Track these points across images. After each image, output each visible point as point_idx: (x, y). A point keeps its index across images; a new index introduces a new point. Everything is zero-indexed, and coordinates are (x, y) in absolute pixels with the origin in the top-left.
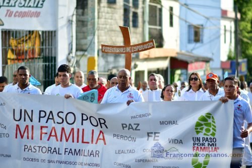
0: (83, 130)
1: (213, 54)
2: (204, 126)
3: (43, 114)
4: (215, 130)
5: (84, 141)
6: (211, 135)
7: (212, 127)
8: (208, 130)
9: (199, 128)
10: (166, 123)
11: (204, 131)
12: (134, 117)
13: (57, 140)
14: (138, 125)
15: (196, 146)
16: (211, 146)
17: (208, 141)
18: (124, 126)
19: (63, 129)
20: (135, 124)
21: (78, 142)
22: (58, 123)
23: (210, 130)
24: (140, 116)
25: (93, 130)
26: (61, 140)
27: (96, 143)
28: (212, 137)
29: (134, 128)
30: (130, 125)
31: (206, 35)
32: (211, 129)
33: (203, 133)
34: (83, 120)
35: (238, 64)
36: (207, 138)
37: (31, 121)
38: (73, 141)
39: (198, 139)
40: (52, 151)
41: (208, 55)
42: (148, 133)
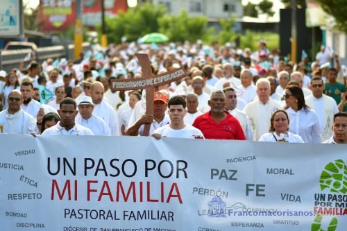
0: (148, 183)
2: (332, 179)
3: (89, 164)
5: (151, 198)
6: (341, 191)
7: (344, 180)
8: (337, 185)
9: (325, 180)
10: (276, 171)
11: (331, 186)
12: (231, 161)
13: (112, 200)
14: (235, 172)
15: (319, 206)
16: (340, 206)
17: (336, 199)
18: (215, 172)
19: (119, 183)
20: (230, 171)
21: (141, 200)
22: (111, 175)
23: (340, 185)
25: (162, 184)
26: (117, 200)
27: (168, 201)
29: (229, 176)
30: (224, 171)
32: (341, 182)
33: (330, 189)
34: (147, 169)
36: (335, 196)
37: (74, 174)
38: (135, 200)
39: (323, 197)
40: (106, 215)
42: (248, 185)
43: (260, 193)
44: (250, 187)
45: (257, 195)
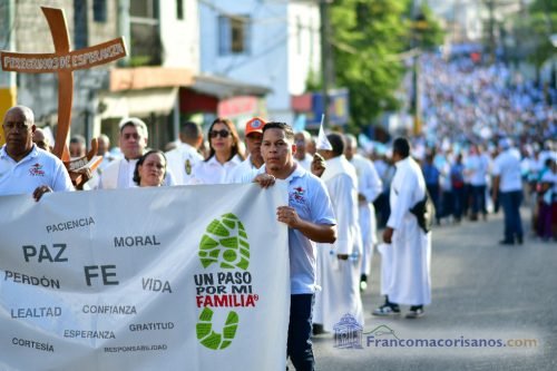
1: (273, 78)
4: (247, 255)
7: (240, 246)
8: (230, 256)
9: (209, 251)
10: (130, 242)
11: (220, 258)
12: (54, 229)
14: (64, 246)
15: (204, 294)
16: (240, 291)
17: (232, 280)
18: (30, 251)
20: (55, 246)
23: (235, 255)
24: (67, 226)
28: (242, 271)
29: (53, 256)
30: (44, 247)
31: (257, 37)
32: (237, 251)
33: (219, 264)
35: (329, 100)
36: (230, 274)
39: (209, 279)
41: (261, 80)
42: (87, 269)
43: (109, 279)
44: (91, 272)
45: (106, 283)
